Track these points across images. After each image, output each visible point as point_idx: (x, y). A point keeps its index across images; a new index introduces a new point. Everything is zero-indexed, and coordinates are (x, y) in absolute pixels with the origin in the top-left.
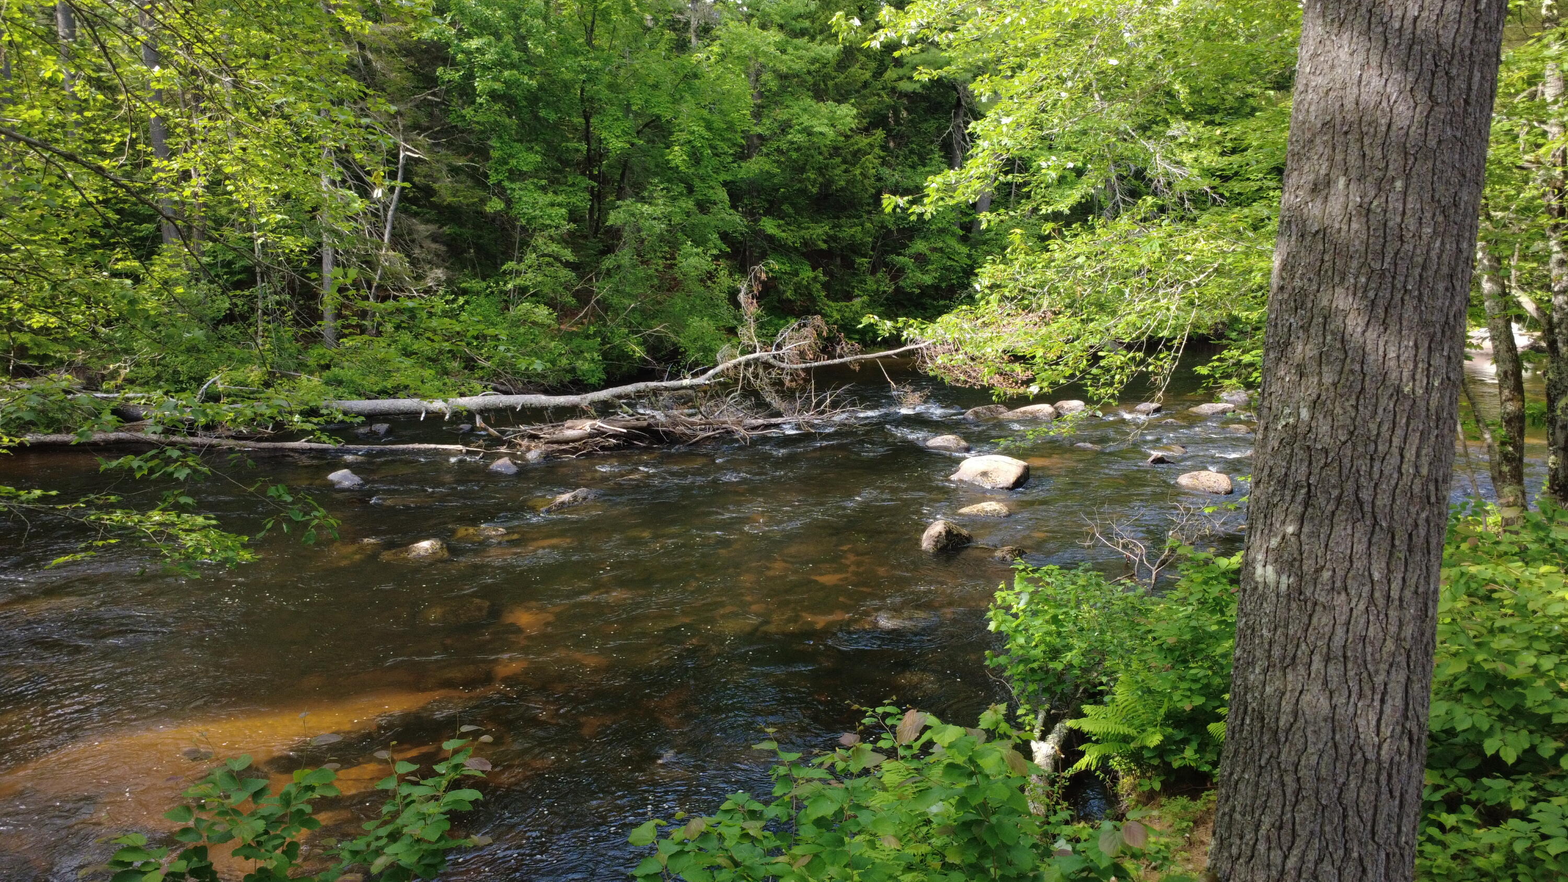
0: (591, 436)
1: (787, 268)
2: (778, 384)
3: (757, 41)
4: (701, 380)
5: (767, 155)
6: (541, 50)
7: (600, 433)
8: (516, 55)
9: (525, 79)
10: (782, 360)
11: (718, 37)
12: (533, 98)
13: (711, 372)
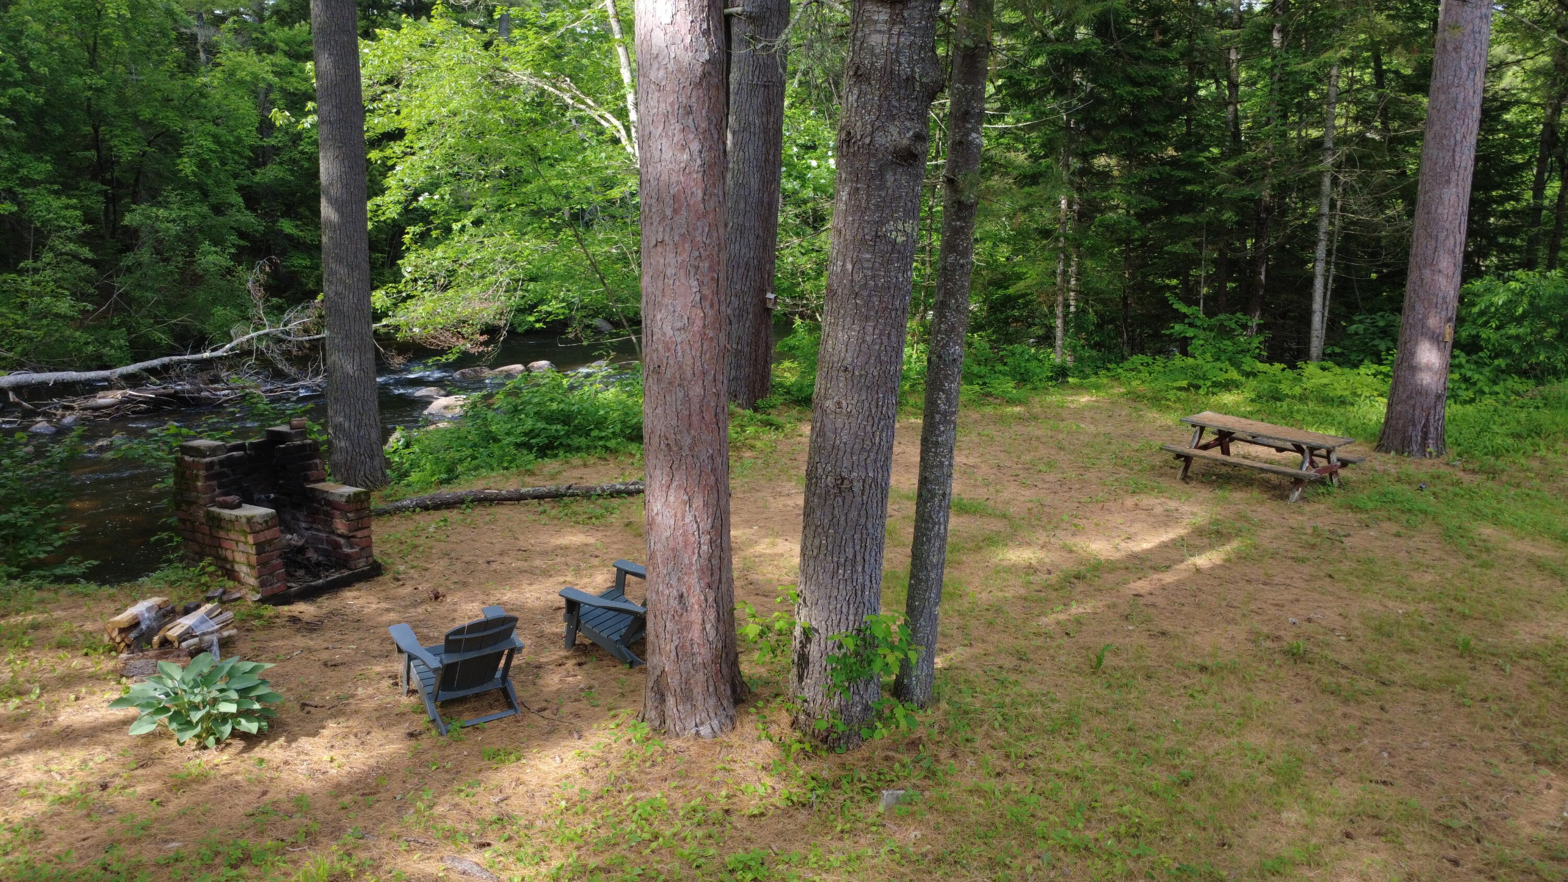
0: (122, 402)
1: (308, 262)
2: (287, 355)
3: (256, 69)
4: (219, 353)
5: (281, 163)
6: (44, 70)
7: (130, 400)
8: (19, 75)
9: (31, 96)
10: (288, 334)
11: (219, 65)
12: (39, 114)
13: (228, 346)
